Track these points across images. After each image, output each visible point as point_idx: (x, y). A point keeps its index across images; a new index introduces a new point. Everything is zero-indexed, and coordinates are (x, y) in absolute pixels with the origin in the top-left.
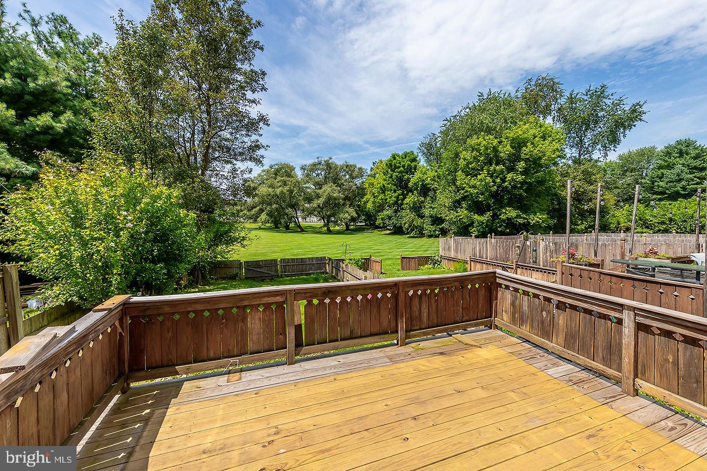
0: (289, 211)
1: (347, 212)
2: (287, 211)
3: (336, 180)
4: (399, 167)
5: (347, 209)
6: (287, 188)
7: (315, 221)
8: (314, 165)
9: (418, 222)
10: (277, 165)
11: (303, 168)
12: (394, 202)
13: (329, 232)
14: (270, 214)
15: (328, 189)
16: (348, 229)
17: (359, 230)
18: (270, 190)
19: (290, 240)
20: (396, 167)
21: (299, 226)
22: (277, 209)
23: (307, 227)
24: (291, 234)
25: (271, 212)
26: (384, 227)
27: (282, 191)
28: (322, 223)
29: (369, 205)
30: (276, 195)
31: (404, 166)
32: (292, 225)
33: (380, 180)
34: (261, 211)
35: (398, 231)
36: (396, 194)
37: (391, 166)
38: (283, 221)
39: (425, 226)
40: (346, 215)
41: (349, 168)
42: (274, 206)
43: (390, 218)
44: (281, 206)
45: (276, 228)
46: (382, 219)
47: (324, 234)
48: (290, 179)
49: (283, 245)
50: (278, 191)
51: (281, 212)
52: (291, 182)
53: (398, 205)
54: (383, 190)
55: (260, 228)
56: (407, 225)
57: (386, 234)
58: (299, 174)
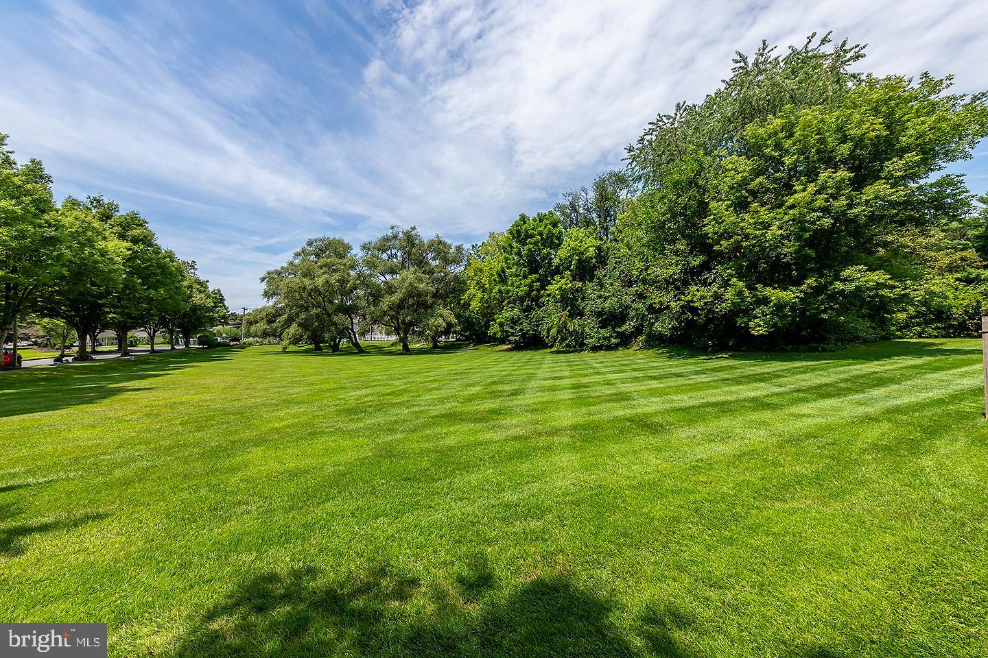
0: (340, 318)
1: (441, 316)
2: (335, 319)
3: (421, 263)
4: (533, 236)
5: (441, 310)
6: (337, 276)
7: (381, 337)
8: (386, 239)
9: (574, 324)
10: (320, 240)
11: (365, 248)
12: (526, 294)
13: (407, 351)
14: (304, 326)
15: (409, 276)
16: (435, 346)
17: (453, 347)
18: (307, 281)
20: (528, 236)
21: (356, 345)
22: (317, 315)
23: (368, 346)
24: (341, 357)
25: (306, 320)
26: (501, 340)
27: (328, 282)
28: (394, 338)
29: (475, 305)
30: (316, 289)
31: (541, 234)
32: (344, 343)
33: (494, 263)
34: (290, 321)
35: (530, 343)
36: (528, 281)
37: (519, 234)
38: (327, 336)
40: (440, 321)
41: (441, 247)
42: (313, 311)
43: (515, 322)
44: (325, 310)
45: (316, 350)
46: (501, 325)
47: (399, 354)
49: (321, 377)
50: (320, 282)
51: (325, 320)
52: (345, 265)
53: (531, 301)
54: (502, 277)
55: (285, 352)
57: (505, 350)
58: (357, 253)
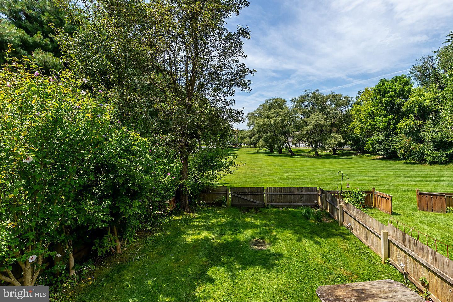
0: (282, 137)
1: (335, 138)
2: (279, 138)
3: (323, 109)
4: (389, 92)
5: (334, 134)
6: (279, 118)
7: (303, 146)
8: (303, 97)
9: (417, 147)
10: (271, 99)
11: (293, 101)
12: (385, 126)
13: (317, 156)
14: (266, 141)
15: (315, 117)
16: (335, 153)
17: (346, 154)
18: (266, 120)
19: (282, 163)
20: (386, 92)
21: (290, 151)
22: (271, 136)
23: (297, 151)
24: (283, 157)
25: (266, 138)
26: (375, 152)
27: (275, 121)
28: (310, 148)
29: (357, 131)
30: (270, 124)
31: (395, 91)
32: (284, 150)
33: (368, 107)
34: (259, 138)
35: (391, 156)
36: (387, 119)
37: (380, 91)
38: (276, 146)
39: (426, 151)
40: (334, 141)
41: (334, 98)
42: (269, 134)
43: (380, 143)
44: (275, 133)
45: (271, 152)
46: (372, 144)
47: (312, 157)
48: (281, 110)
49: (275, 167)
50: (272, 121)
51: (274, 138)
52: (283, 113)
53: (390, 131)
54: (372, 115)
55: (258, 152)
56: (402, 151)
57: (377, 159)
58: (290, 106)
